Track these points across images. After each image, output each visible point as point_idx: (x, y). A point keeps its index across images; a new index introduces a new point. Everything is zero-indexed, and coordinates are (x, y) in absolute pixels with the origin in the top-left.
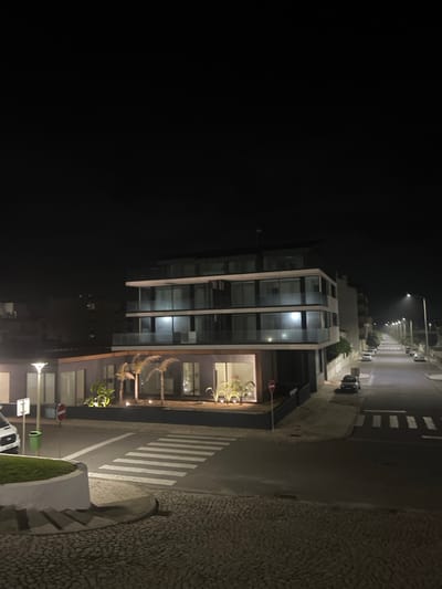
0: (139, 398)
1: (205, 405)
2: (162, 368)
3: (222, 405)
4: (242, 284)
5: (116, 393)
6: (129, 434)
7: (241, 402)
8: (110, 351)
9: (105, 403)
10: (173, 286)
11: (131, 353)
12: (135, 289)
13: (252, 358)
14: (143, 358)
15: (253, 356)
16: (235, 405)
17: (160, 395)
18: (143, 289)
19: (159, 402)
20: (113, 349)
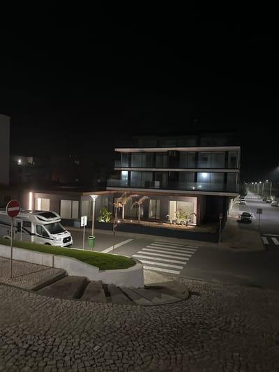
0: (125, 218)
1: (165, 225)
2: (140, 202)
3: (175, 226)
4: (188, 153)
5: (113, 215)
6: (130, 240)
7: (187, 225)
8: (106, 190)
9: (107, 220)
10: (143, 153)
11: (120, 192)
12: (120, 153)
13: (195, 200)
14: (128, 195)
15: (196, 198)
16: (183, 227)
17: (137, 218)
18: (124, 153)
19: (136, 222)
20: (108, 188)
